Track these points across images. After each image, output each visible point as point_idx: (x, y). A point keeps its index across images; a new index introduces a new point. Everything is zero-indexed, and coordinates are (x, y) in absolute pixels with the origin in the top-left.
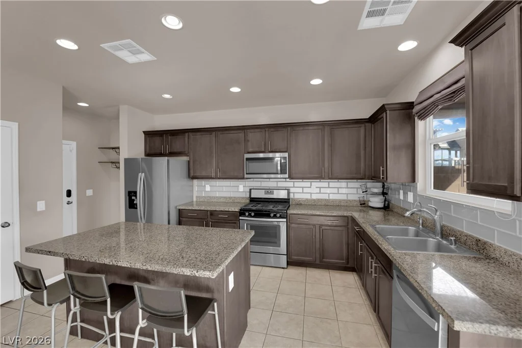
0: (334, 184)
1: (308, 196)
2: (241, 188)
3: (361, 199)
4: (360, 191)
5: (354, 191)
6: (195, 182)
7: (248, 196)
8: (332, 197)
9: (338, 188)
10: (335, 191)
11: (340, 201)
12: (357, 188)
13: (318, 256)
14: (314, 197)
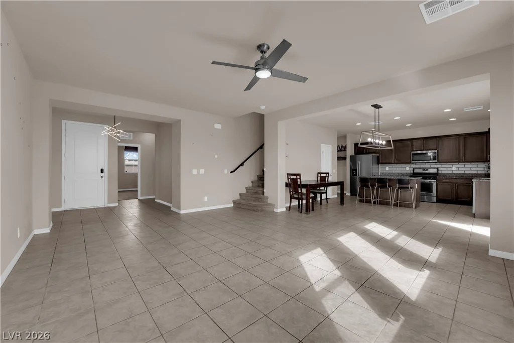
0: (468, 165)
1: (451, 172)
2: (408, 168)
3: (486, 173)
4: (486, 169)
5: (483, 169)
6: (380, 166)
7: (412, 172)
8: (466, 172)
9: (471, 167)
10: (470, 169)
11: (472, 174)
12: (484, 167)
13: (454, 197)
14: (454, 172)
